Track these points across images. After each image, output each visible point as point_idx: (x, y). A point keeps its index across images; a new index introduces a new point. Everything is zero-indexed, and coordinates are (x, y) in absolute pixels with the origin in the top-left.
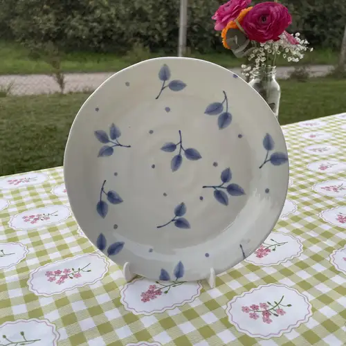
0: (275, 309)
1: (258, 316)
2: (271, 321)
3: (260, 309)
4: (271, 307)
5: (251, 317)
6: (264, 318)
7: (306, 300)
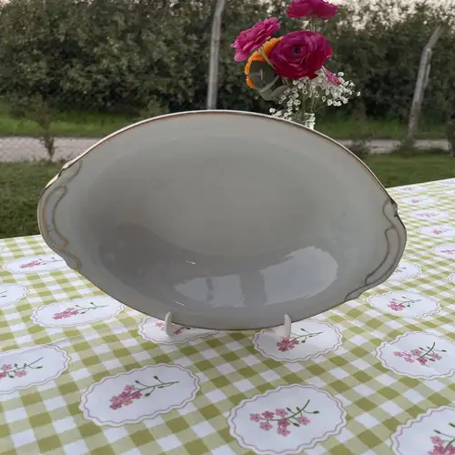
0: (296, 416)
1: (271, 427)
2: (289, 432)
3: (276, 417)
4: (290, 414)
5: (262, 427)
6: (279, 429)
7: (340, 405)
